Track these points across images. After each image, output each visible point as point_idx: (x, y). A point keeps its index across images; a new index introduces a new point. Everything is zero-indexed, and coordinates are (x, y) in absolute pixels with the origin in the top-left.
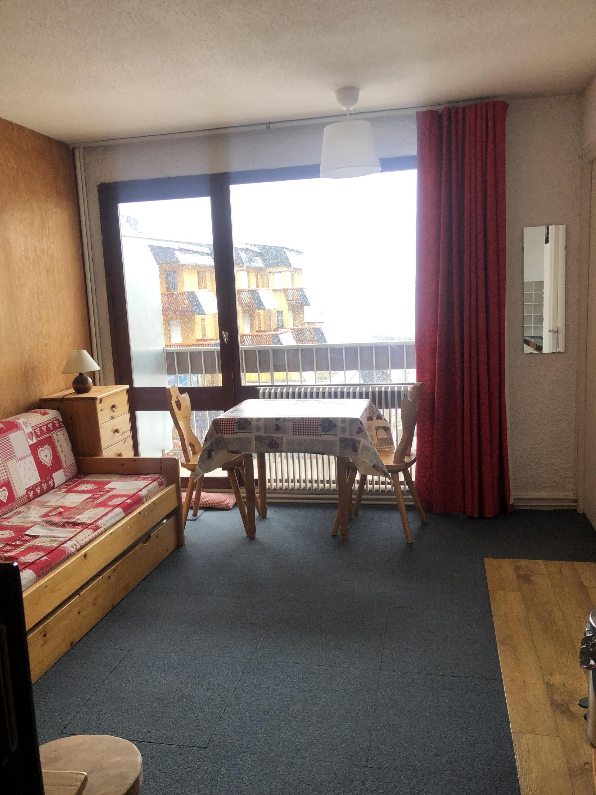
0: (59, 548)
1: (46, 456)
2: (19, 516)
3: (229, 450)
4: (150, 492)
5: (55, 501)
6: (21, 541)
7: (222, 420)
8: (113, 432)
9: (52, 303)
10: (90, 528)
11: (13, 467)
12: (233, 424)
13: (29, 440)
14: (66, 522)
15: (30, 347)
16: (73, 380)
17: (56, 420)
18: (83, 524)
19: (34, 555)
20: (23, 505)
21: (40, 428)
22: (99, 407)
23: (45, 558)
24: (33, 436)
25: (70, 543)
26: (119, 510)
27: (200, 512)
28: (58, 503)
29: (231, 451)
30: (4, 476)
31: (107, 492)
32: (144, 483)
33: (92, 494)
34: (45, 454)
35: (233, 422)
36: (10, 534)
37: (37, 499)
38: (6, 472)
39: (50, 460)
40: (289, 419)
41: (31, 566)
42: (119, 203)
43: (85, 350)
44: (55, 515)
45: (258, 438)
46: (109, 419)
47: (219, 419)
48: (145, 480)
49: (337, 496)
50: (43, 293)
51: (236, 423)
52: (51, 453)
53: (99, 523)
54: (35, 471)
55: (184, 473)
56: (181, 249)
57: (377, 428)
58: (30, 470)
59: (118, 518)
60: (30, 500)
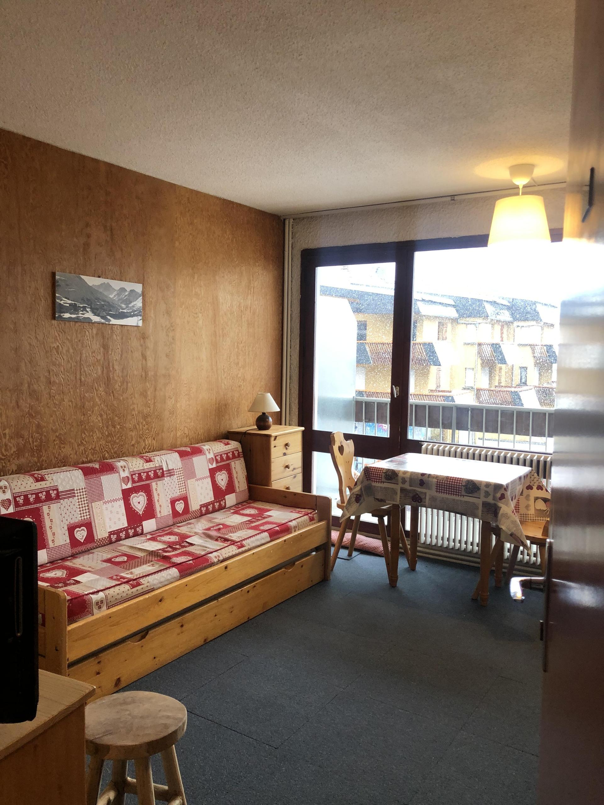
0: (204, 557)
1: (222, 480)
2: (189, 526)
3: (376, 498)
4: (299, 524)
5: (221, 519)
6: (180, 545)
7: (372, 468)
8: (284, 467)
9: (250, 351)
10: (235, 545)
11: (192, 484)
12: (381, 474)
13: (210, 465)
14: (219, 537)
15: (226, 387)
16: (257, 417)
17: (236, 451)
18: (232, 541)
19: (184, 558)
20: (195, 518)
21: (221, 455)
22: (273, 443)
23: (191, 562)
24: (213, 462)
25: (215, 554)
26: (266, 534)
27: (355, 553)
28: (222, 521)
29: (377, 499)
30: (184, 491)
31: (264, 518)
32: (298, 515)
33: (251, 518)
34: (222, 479)
35: (381, 472)
36: (176, 539)
37: (208, 515)
38: (185, 488)
39: (225, 483)
40: (434, 476)
41: (178, 566)
42: (317, 266)
43: (269, 394)
44: (215, 530)
45: (402, 490)
46: (282, 455)
47: (370, 467)
48: (299, 513)
49: (479, 560)
50: (243, 342)
51: (384, 473)
52: (227, 478)
53: (244, 542)
54: (211, 491)
55: (336, 512)
56: (423, 300)
57: (536, 499)
58: (206, 489)
59: (263, 542)
60: (202, 515)
